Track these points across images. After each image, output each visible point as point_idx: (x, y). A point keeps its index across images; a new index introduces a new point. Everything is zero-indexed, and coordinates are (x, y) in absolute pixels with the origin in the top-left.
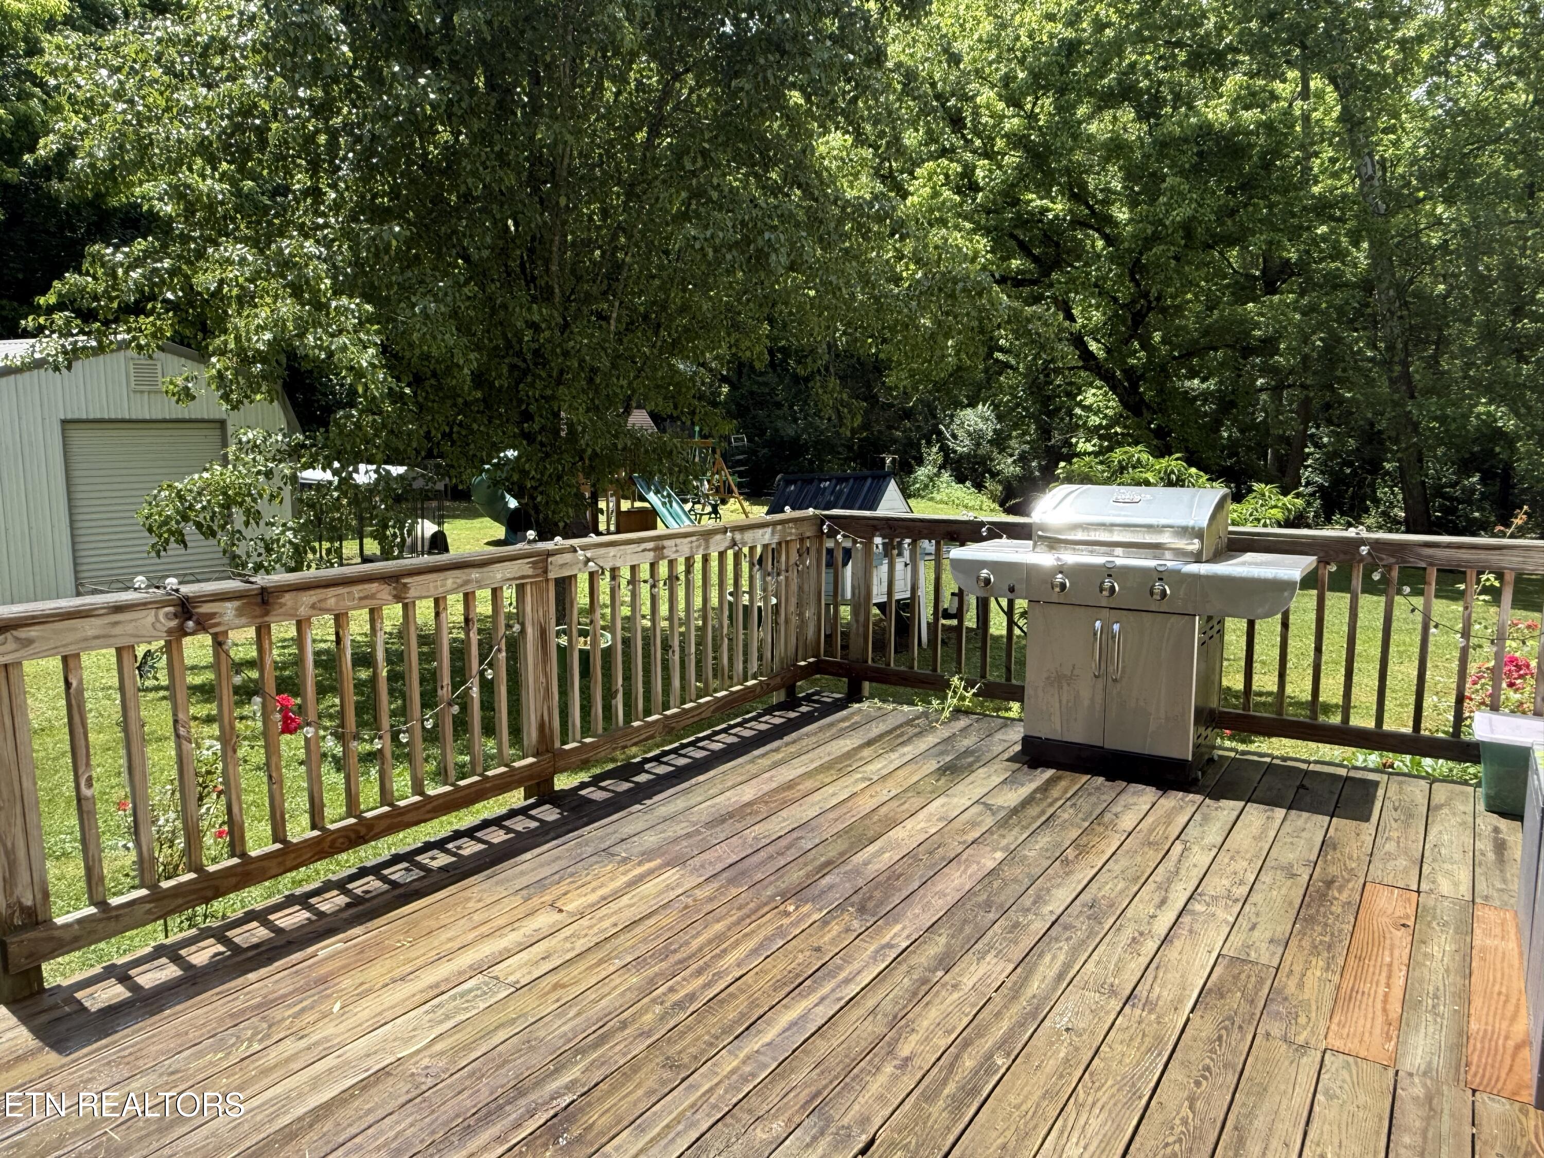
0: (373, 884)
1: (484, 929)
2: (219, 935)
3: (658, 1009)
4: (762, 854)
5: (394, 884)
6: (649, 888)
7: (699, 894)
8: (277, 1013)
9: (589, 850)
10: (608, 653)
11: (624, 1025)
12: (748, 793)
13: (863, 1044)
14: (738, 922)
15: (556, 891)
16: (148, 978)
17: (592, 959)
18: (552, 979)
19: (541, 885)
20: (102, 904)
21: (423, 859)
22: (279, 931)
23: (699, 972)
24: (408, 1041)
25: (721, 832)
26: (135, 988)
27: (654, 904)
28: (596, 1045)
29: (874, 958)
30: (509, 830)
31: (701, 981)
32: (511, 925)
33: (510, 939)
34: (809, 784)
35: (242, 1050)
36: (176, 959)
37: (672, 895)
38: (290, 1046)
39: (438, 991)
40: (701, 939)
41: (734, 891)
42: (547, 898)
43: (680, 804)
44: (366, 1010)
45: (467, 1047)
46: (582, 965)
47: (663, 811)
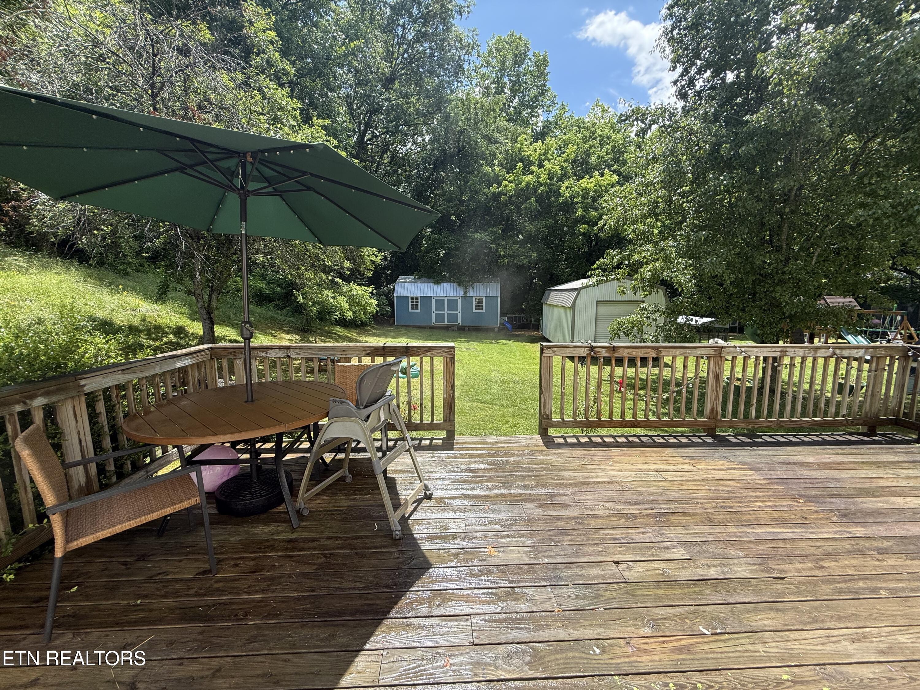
0: (636, 440)
1: (664, 462)
2: (589, 438)
3: (714, 504)
4: (802, 480)
5: (642, 442)
6: (737, 472)
7: (758, 482)
8: (595, 459)
9: (718, 454)
10: (749, 390)
11: (698, 503)
12: (811, 459)
13: (804, 553)
14: (770, 496)
15: (696, 461)
16: (569, 441)
17: (699, 483)
18: (681, 482)
19: (692, 458)
20: (563, 419)
21: (655, 438)
22: (604, 442)
23: (739, 502)
24: (625, 478)
25: (784, 467)
26: (566, 441)
27: (734, 477)
28: (684, 504)
29: (835, 533)
30: (690, 440)
31: (738, 505)
32: (674, 464)
33: (672, 467)
34: (852, 466)
35: (583, 463)
36: (577, 439)
37: (745, 478)
38: (595, 467)
39: (641, 471)
40: (748, 494)
41: (776, 486)
42: (692, 462)
43: (771, 453)
44: (617, 467)
45: (642, 487)
46: (693, 483)
47: (761, 453)
